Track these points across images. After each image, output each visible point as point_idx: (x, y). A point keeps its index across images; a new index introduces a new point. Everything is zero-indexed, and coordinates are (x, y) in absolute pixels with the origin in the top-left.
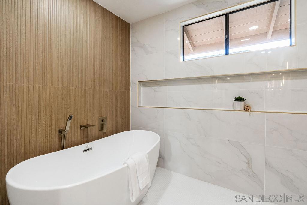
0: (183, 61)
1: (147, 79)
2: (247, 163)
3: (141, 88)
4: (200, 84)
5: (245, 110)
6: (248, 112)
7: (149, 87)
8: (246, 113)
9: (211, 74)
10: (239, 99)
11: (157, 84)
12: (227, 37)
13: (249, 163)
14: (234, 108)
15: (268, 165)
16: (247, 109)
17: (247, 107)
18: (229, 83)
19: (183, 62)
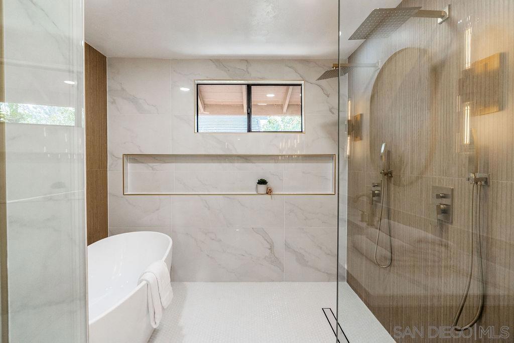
0: (198, 131)
1: (141, 151)
2: (270, 249)
3: (129, 164)
4: (220, 162)
5: (267, 193)
6: (270, 196)
7: (142, 163)
8: (268, 196)
9: (234, 153)
10: (262, 182)
11: (157, 160)
12: (249, 110)
13: (271, 249)
14: (257, 192)
15: (287, 247)
16: (269, 192)
17: (270, 190)
18: (251, 164)
19: (197, 134)
